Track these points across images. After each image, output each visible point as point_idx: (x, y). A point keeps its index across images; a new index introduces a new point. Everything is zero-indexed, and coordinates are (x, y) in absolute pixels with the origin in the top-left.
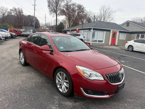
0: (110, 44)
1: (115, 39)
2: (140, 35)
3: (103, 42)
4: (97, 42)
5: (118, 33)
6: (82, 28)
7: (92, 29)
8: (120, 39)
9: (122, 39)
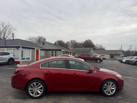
0: (35, 61)
1: (38, 56)
2: (54, 51)
3: (30, 60)
4: (26, 59)
5: (40, 51)
6: (5, 46)
7: (21, 47)
8: (41, 55)
9: (42, 55)
